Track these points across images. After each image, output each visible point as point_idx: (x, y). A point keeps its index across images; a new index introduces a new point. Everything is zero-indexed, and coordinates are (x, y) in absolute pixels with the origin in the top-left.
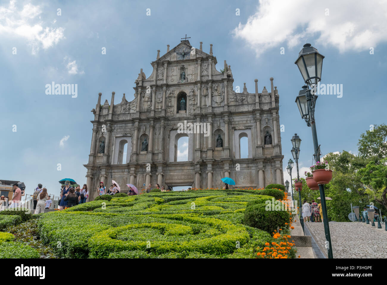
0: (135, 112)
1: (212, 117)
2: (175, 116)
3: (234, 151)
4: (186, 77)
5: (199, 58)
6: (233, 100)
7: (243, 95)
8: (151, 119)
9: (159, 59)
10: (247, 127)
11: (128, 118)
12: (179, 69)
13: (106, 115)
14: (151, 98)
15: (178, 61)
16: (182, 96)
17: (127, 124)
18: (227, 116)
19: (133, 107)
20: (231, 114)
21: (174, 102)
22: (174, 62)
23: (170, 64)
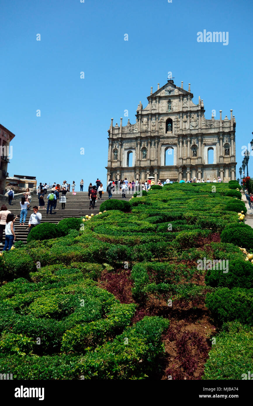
0: (137, 132)
1: (190, 136)
2: (164, 136)
3: (204, 159)
4: (172, 107)
5: (181, 94)
6: (204, 125)
7: (211, 122)
8: (148, 137)
9: (153, 95)
10: (214, 143)
11: (132, 136)
12: (166, 102)
13: (117, 134)
14: (148, 123)
15: (166, 96)
16: (169, 121)
17: (132, 140)
18: (200, 136)
19: (136, 128)
20: (203, 135)
21: (164, 126)
22: (164, 96)
23: (160, 98)
